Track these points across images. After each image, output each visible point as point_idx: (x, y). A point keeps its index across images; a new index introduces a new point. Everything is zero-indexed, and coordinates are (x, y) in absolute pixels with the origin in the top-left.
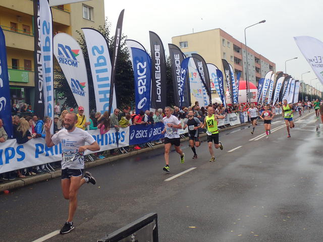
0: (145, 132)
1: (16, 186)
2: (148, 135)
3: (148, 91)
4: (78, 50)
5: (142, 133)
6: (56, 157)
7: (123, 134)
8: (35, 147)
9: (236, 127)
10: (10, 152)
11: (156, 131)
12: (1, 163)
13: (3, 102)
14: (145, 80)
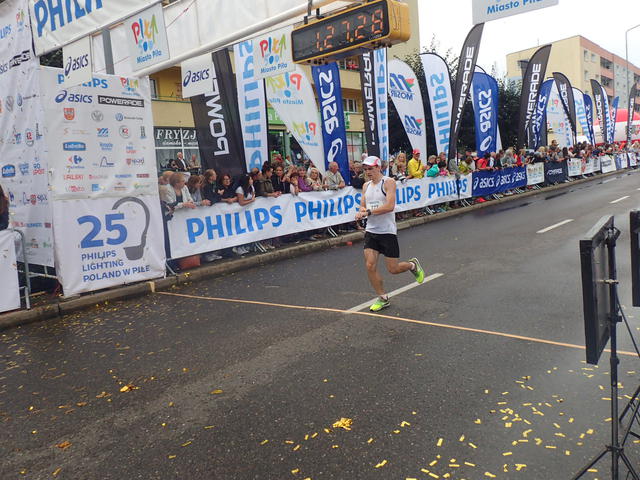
0: (491, 180)
2: (495, 184)
4: (413, 79)
5: (488, 182)
7: (465, 182)
9: (611, 174)
10: (348, 200)
11: (504, 180)
12: (340, 213)
13: (339, 144)
14: (490, 113)
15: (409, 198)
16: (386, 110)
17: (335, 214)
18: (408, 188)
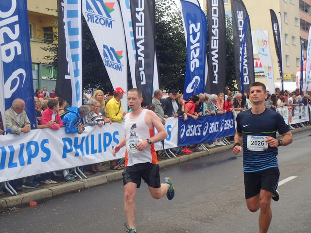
0: (197, 128)
1: (43, 197)
2: (202, 132)
3: (202, 67)
4: (114, 3)
5: (195, 130)
6: (86, 159)
7: (170, 129)
8: (63, 143)
10: (33, 147)
11: (213, 127)
12: (22, 164)
13: (21, 76)
14: (198, 50)
15: (106, 145)
16: (79, 38)
17: (15, 165)
18: (106, 134)
